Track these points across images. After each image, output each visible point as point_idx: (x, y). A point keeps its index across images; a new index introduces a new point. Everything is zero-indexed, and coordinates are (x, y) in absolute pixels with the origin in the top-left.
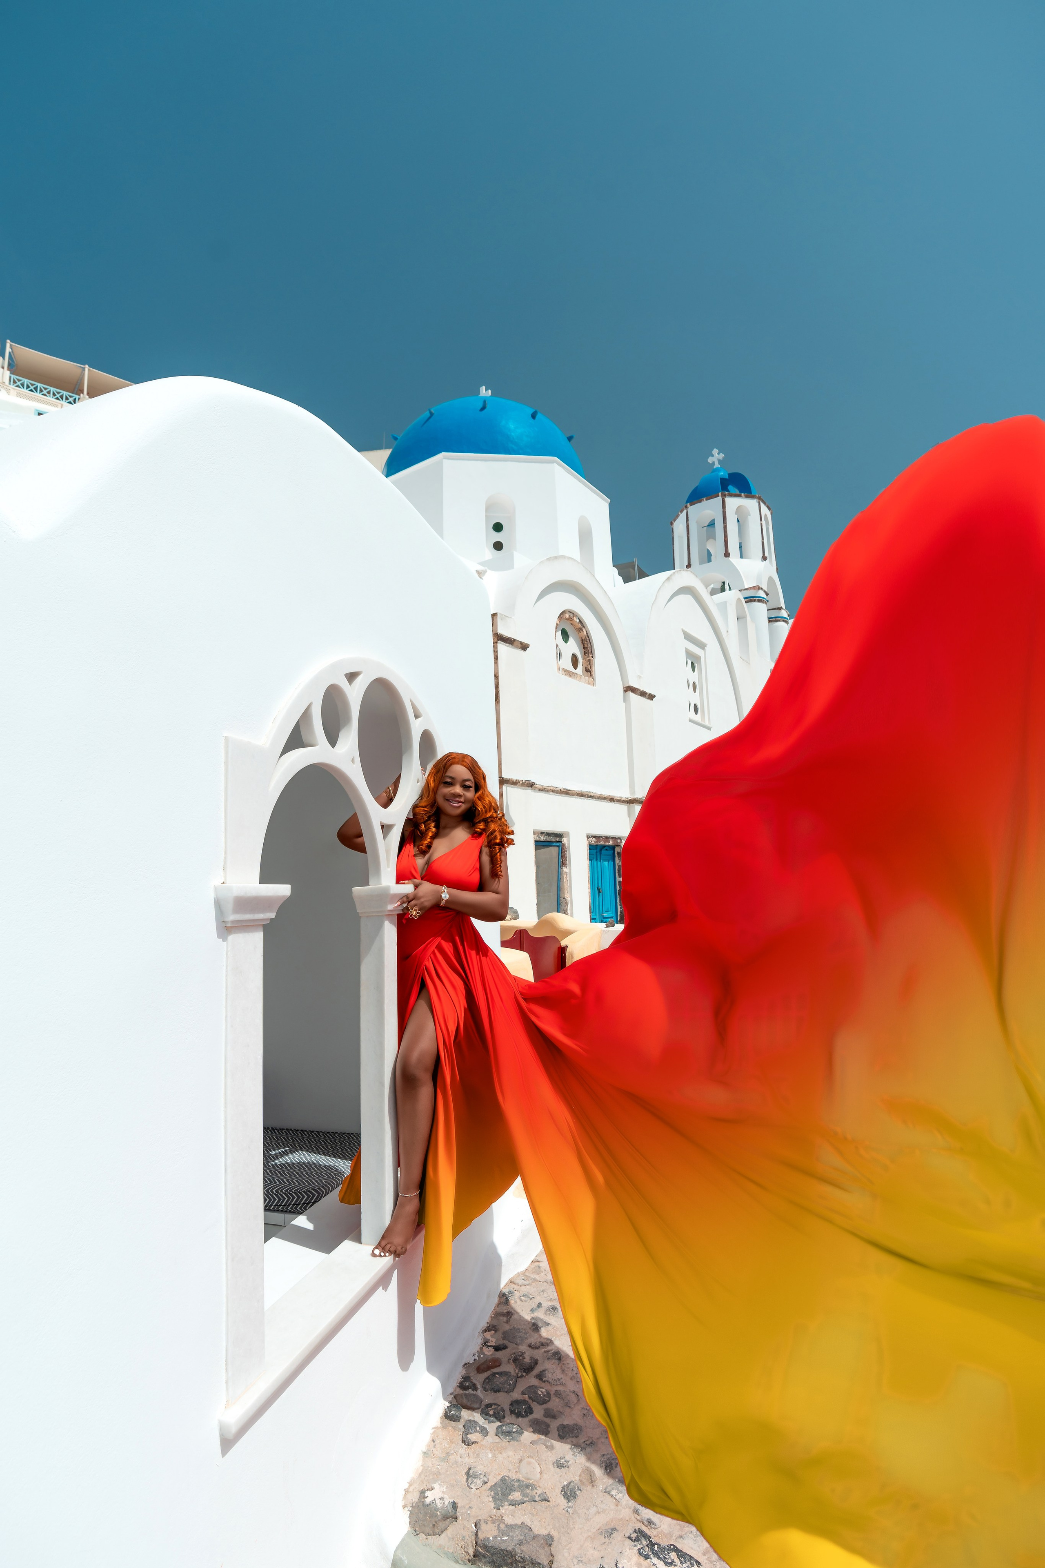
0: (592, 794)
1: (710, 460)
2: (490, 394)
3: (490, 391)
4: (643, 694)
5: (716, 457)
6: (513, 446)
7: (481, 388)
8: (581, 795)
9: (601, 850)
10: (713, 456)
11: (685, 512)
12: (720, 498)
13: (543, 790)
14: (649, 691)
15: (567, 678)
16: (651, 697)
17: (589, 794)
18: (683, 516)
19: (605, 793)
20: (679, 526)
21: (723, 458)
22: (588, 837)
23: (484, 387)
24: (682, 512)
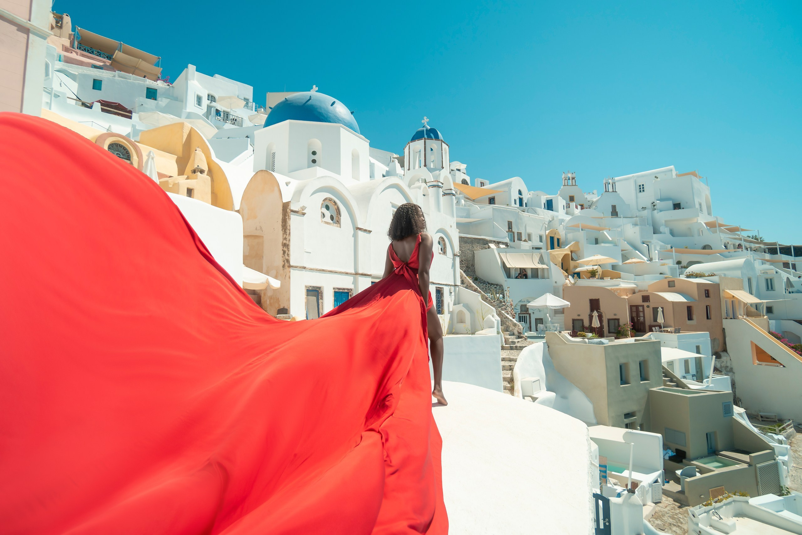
0: (336, 271)
1: (423, 121)
2: (317, 89)
3: (317, 88)
4: (365, 231)
5: (425, 120)
6: (322, 117)
7: (313, 86)
8: (331, 272)
9: (342, 294)
10: (424, 119)
11: (408, 145)
12: (423, 141)
13: (311, 270)
14: (368, 229)
15: (327, 225)
16: (370, 232)
17: (335, 271)
18: (408, 146)
19: (343, 271)
20: (406, 150)
21: (429, 121)
22: (334, 289)
23: (315, 86)
24: (407, 145)
